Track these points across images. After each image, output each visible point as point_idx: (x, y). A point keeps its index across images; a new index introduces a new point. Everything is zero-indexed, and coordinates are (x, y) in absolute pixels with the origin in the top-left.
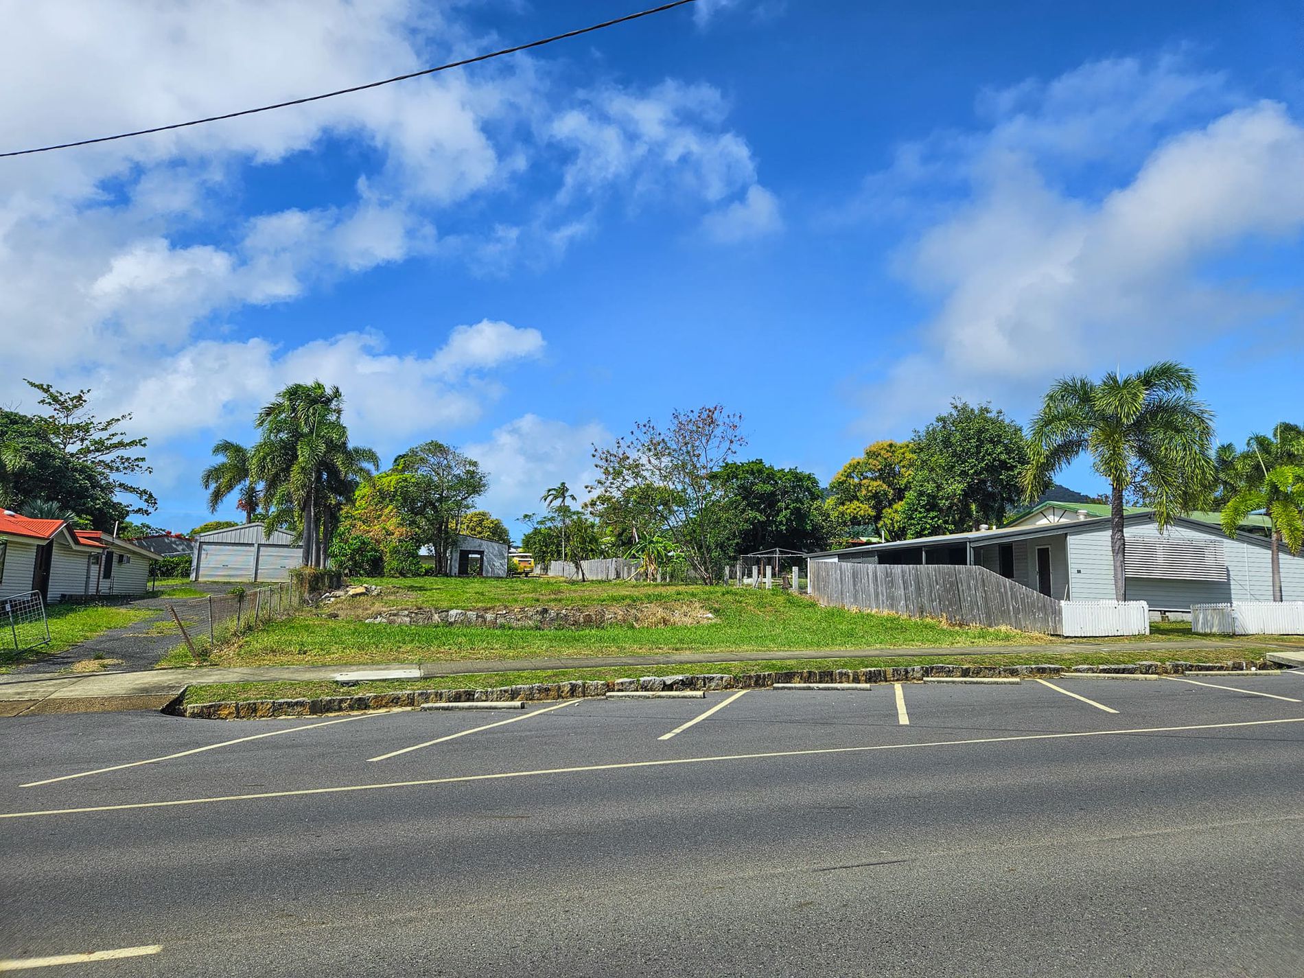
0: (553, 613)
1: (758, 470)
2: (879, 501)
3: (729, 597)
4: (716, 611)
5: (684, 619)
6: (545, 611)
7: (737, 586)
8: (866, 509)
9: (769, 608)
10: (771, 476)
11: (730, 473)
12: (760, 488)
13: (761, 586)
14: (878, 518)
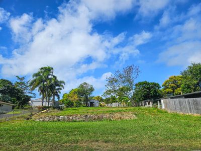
0: (89, 116)
1: (146, 83)
2: (173, 88)
3: (140, 110)
4: (136, 115)
5: (127, 117)
6: (87, 116)
7: (143, 107)
8: (171, 90)
9: (152, 114)
10: (148, 84)
11: (140, 84)
12: (146, 86)
13: (149, 107)
14: (174, 92)
